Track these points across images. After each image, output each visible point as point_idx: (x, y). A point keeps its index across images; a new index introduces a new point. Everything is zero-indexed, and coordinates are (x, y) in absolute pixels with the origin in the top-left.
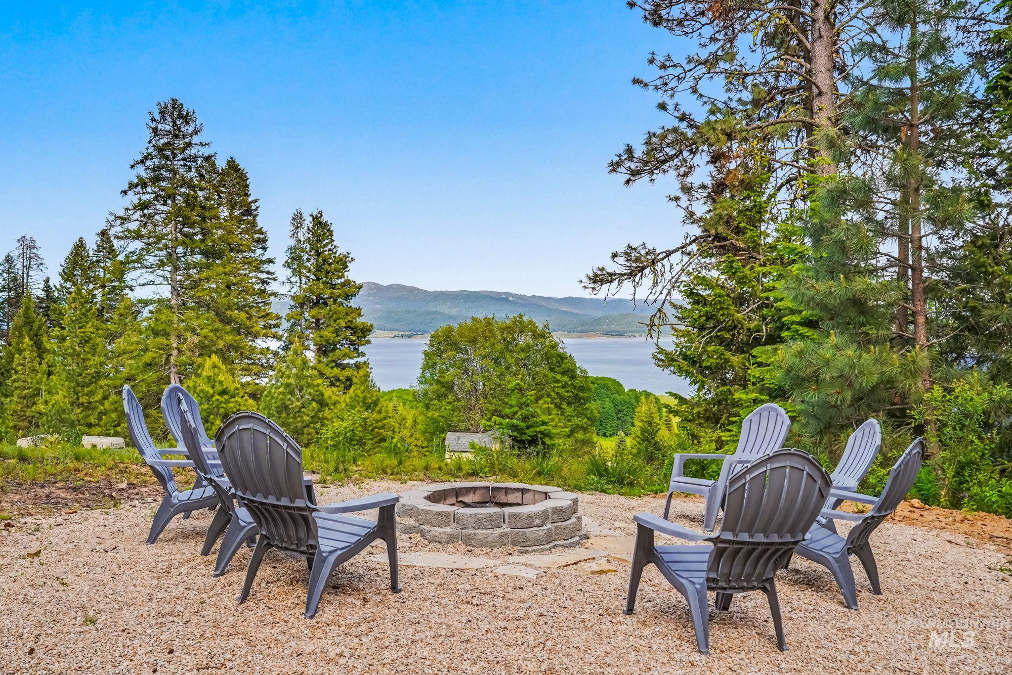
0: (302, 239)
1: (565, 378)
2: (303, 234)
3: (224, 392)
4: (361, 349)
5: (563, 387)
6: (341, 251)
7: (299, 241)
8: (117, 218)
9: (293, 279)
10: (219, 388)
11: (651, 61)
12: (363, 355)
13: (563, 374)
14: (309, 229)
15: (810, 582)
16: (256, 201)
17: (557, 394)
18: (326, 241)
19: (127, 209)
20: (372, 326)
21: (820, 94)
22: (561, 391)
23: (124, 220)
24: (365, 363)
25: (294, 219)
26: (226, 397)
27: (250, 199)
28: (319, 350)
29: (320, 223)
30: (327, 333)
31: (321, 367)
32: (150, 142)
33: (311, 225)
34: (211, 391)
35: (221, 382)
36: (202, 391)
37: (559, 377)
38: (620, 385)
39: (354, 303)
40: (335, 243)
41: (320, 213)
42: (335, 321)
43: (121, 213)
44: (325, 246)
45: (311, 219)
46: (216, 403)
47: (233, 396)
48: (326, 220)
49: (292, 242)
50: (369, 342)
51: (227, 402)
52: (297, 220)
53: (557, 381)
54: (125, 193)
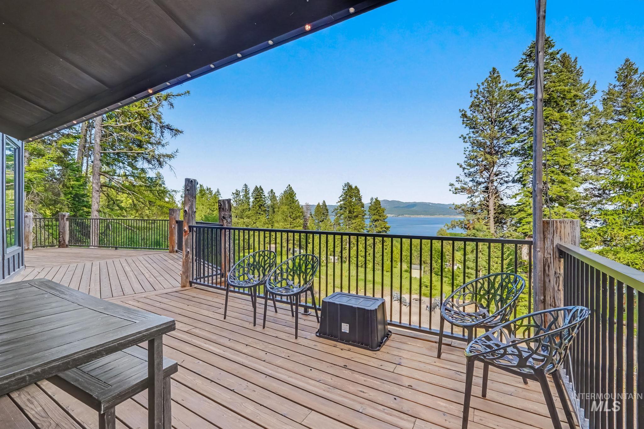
0: (372, 205)
9: (370, 215)
14: (374, 202)
18: (379, 205)
25: (371, 200)
32: (342, 192)
40: (381, 205)
45: (375, 199)
49: (370, 205)
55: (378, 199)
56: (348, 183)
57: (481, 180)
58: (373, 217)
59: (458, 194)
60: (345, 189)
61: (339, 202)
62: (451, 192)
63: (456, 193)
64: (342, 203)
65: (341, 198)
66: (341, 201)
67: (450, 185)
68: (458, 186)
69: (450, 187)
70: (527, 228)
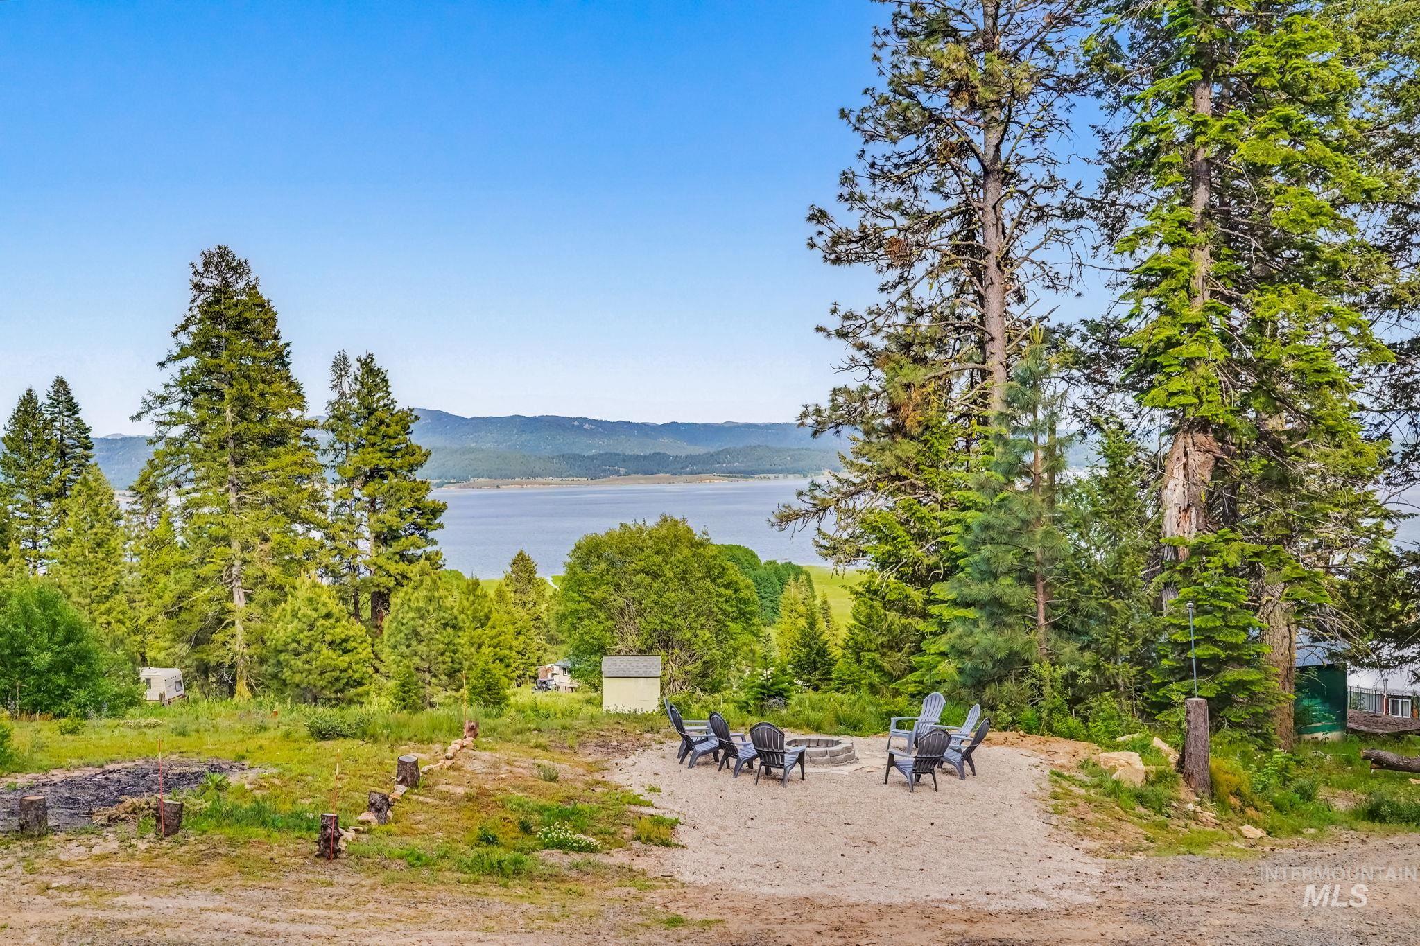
0: (347, 391)
1: (729, 592)
2: (348, 385)
3: (328, 616)
4: (431, 534)
5: (727, 601)
6: (401, 405)
7: (343, 394)
8: (157, 397)
9: (337, 446)
10: (324, 611)
11: (834, 312)
12: (435, 542)
13: (727, 586)
14: (356, 379)
15: (949, 772)
16: (288, 345)
17: (721, 609)
18: (381, 394)
19: (167, 386)
20: (445, 504)
21: (992, 339)
22: (725, 606)
23: (163, 400)
24: (437, 553)
25: (336, 365)
26: (332, 621)
27: (281, 342)
28: (377, 538)
29: (371, 370)
30: (389, 517)
31: (382, 561)
32: (193, 301)
33: (359, 373)
34: (315, 615)
35: (325, 604)
36: (304, 615)
37: (722, 590)
38: (754, 555)
39: (419, 475)
40: (391, 397)
41: (371, 356)
42: (398, 500)
43: (161, 391)
44: (378, 401)
45: (358, 364)
46: (321, 629)
47: (338, 620)
48: (378, 366)
49: (335, 396)
50: (441, 526)
51: (333, 627)
52: (340, 365)
53: (719, 596)
54: (162, 364)
55: (377, 364)
56: (223, 252)
57: (934, 204)
58: (355, 459)
59: (844, 268)
60: (207, 282)
61: (173, 359)
62: (818, 253)
63: (838, 260)
64: (191, 361)
65: (186, 339)
66: (184, 353)
67: (811, 218)
68: (848, 220)
69: (813, 228)
70: (1189, 388)
